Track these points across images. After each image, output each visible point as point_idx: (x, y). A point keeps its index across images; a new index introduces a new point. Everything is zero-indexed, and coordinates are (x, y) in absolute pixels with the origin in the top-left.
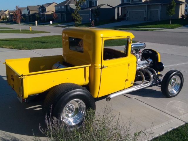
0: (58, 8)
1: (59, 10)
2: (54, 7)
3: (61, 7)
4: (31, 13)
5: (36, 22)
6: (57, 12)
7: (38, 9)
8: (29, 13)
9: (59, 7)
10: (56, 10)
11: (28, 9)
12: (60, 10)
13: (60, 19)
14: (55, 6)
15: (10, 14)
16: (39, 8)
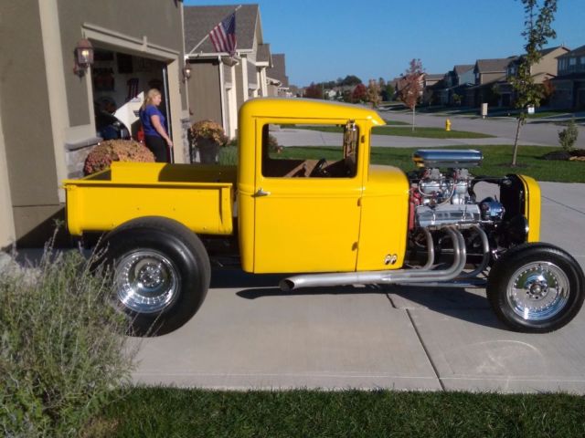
0: (569, 62)
1: (571, 71)
2: (556, 61)
3: (578, 60)
4: (482, 82)
5: (485, 106)
6: (561, 76)
7: (505, 68)
8: (478, 80)
9: (573, 62)
10: (559, 72)
11: (476, 69)
12: (575, 71)
13: (570, 98)
14: (559, 58)
15: (427, 84)
16: (510, 66)
